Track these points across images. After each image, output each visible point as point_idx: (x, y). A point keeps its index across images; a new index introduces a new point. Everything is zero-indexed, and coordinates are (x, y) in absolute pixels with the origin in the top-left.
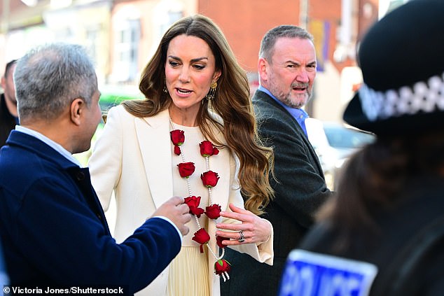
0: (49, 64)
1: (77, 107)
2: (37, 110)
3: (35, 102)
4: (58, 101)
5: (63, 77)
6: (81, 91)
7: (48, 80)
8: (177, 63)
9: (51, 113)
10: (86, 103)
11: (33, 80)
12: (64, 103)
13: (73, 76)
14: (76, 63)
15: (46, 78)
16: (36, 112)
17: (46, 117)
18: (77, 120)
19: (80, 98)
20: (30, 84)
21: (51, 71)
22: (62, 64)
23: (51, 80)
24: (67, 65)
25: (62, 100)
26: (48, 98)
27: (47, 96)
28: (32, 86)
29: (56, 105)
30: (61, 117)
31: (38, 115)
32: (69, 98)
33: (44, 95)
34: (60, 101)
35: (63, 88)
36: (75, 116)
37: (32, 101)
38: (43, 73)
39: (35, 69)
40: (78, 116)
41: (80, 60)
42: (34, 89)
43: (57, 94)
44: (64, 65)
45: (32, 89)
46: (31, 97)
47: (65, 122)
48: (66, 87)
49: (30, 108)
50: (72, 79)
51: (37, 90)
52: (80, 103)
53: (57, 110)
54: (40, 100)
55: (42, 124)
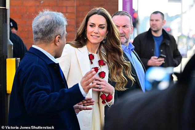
0: (48, 21)
1: (58, 39)
2: (42, 39)
3: (41, 36)
4: (51, 36)
5: (53, 26)
6: (60, 32)
7: (47, 27)
8: (93, 25)
9: (48, 40)
10: (61, 37)
11: (41, 27)
12: (53, 37)
13: (57, 26)
14: (58, 21)
15: (46, 26)
16: (42, 40)
17: (45, 42)
18: (58, 44)
19: (59, 35)
20: (39, 29)
21: (49, 24)
22: (53, 21)
23: (48, 27)
24: (55, 21)
25: (53, 35)
26: (47, 34)
27: (46, 34)
28: (40, 29)
29: (50, 37)
30: (52, 42)
31: (42, 41)
32: (55, 35)
33: (45, 33)
34: (52, 35)
35: (53, 30)
36: (57, 43)
37: (40, 35)
38: (45, 24)
39: (42, 23)
40: (58, 42)
41: (60, 20)
42: (41, 30)
43: (50, 33)
44: (54, 21)
45: (40, 31)
46: (40, 34)
47: (53, 44)
48: (54, 30)
49: (39, 38)
50: (57, 27)
51: (43, 31)
52: (59, 37)
53: (50, 39)
54: (44, 35)
55: (43, 45)
